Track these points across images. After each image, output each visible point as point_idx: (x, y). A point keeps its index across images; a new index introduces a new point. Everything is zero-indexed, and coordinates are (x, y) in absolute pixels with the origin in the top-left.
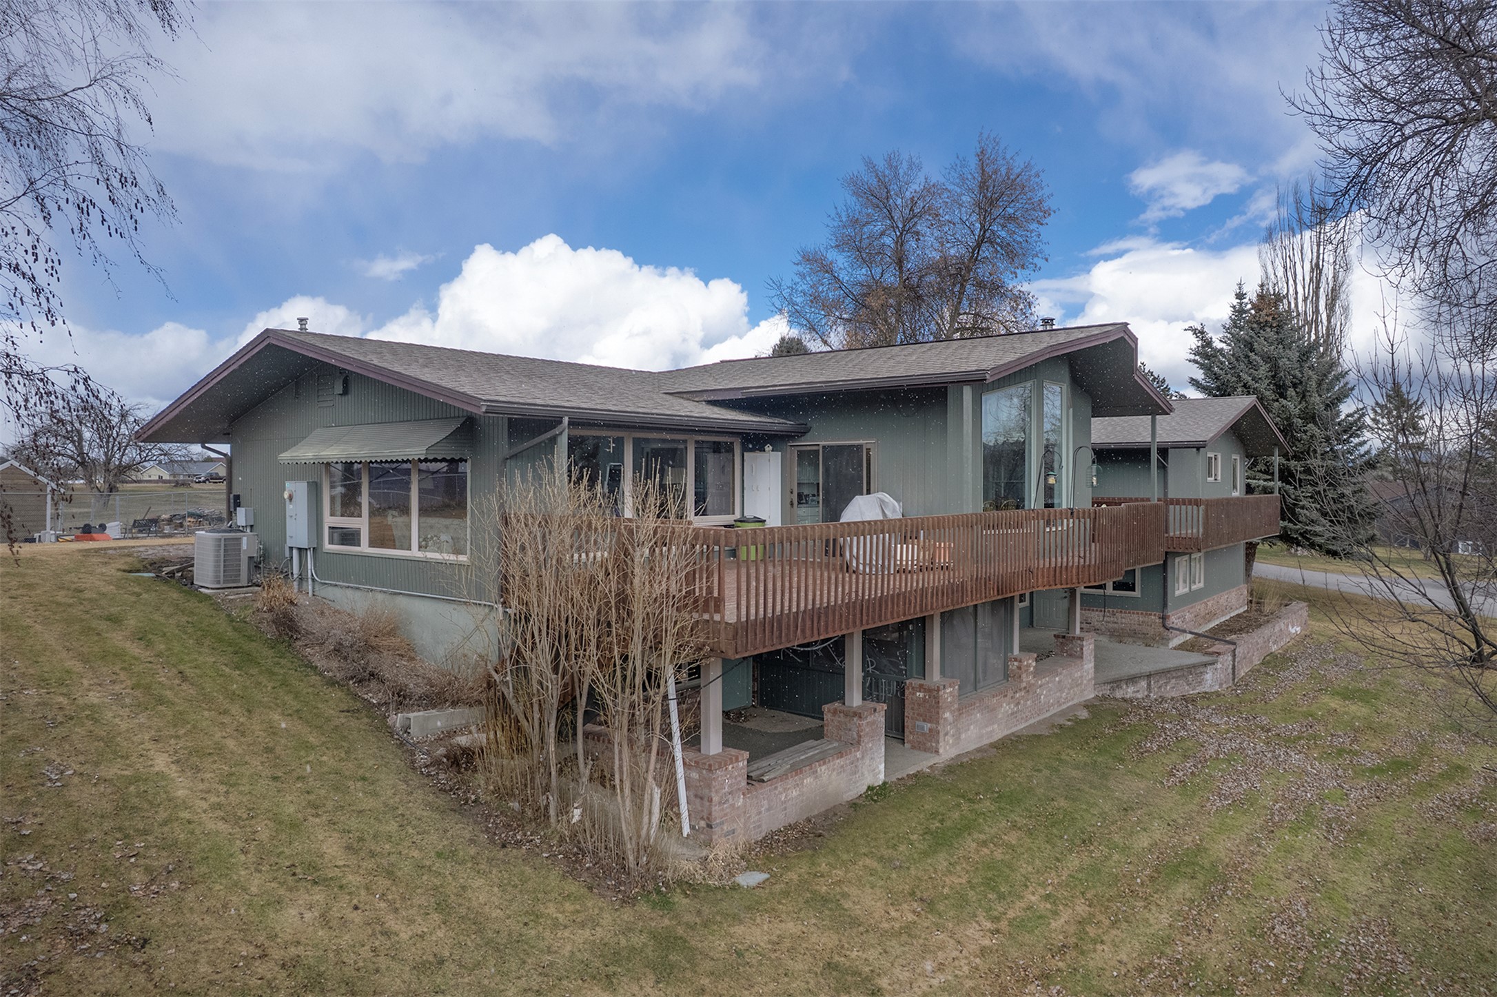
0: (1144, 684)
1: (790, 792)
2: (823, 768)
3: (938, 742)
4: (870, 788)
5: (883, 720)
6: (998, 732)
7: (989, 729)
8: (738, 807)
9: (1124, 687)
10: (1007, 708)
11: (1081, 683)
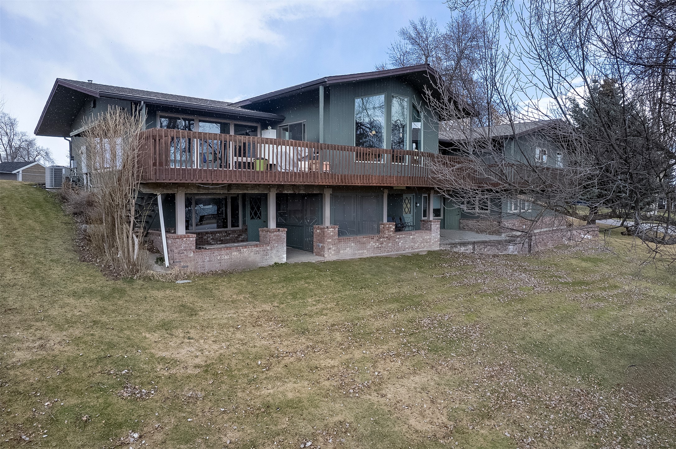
0: (471, 247)
1: (223, 256)
2: (245, 250)
3: (324, 252)
4: (276, 263)
5: (285, 235)
6: (366, 254)
7: (360, 252)
8: (190, 257)
9: (459, 247)
10: (373, 244)
11: (430, 242)
